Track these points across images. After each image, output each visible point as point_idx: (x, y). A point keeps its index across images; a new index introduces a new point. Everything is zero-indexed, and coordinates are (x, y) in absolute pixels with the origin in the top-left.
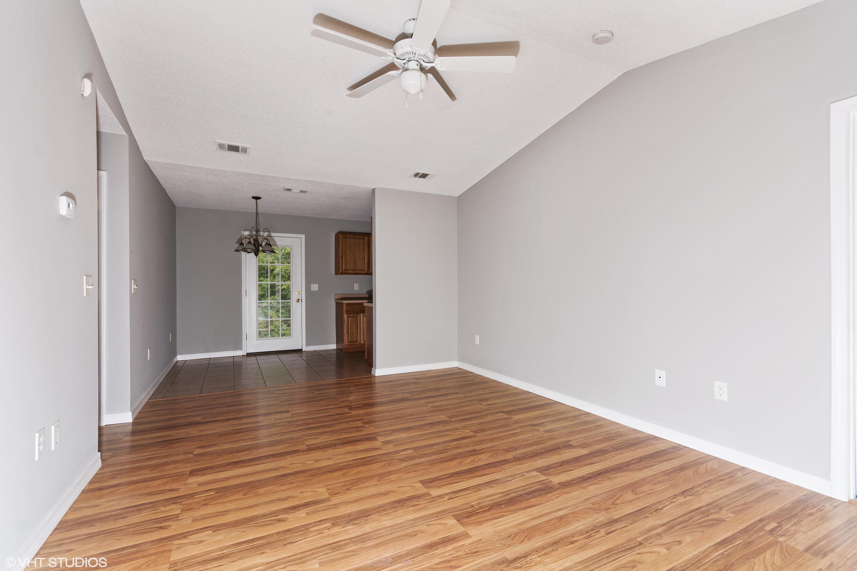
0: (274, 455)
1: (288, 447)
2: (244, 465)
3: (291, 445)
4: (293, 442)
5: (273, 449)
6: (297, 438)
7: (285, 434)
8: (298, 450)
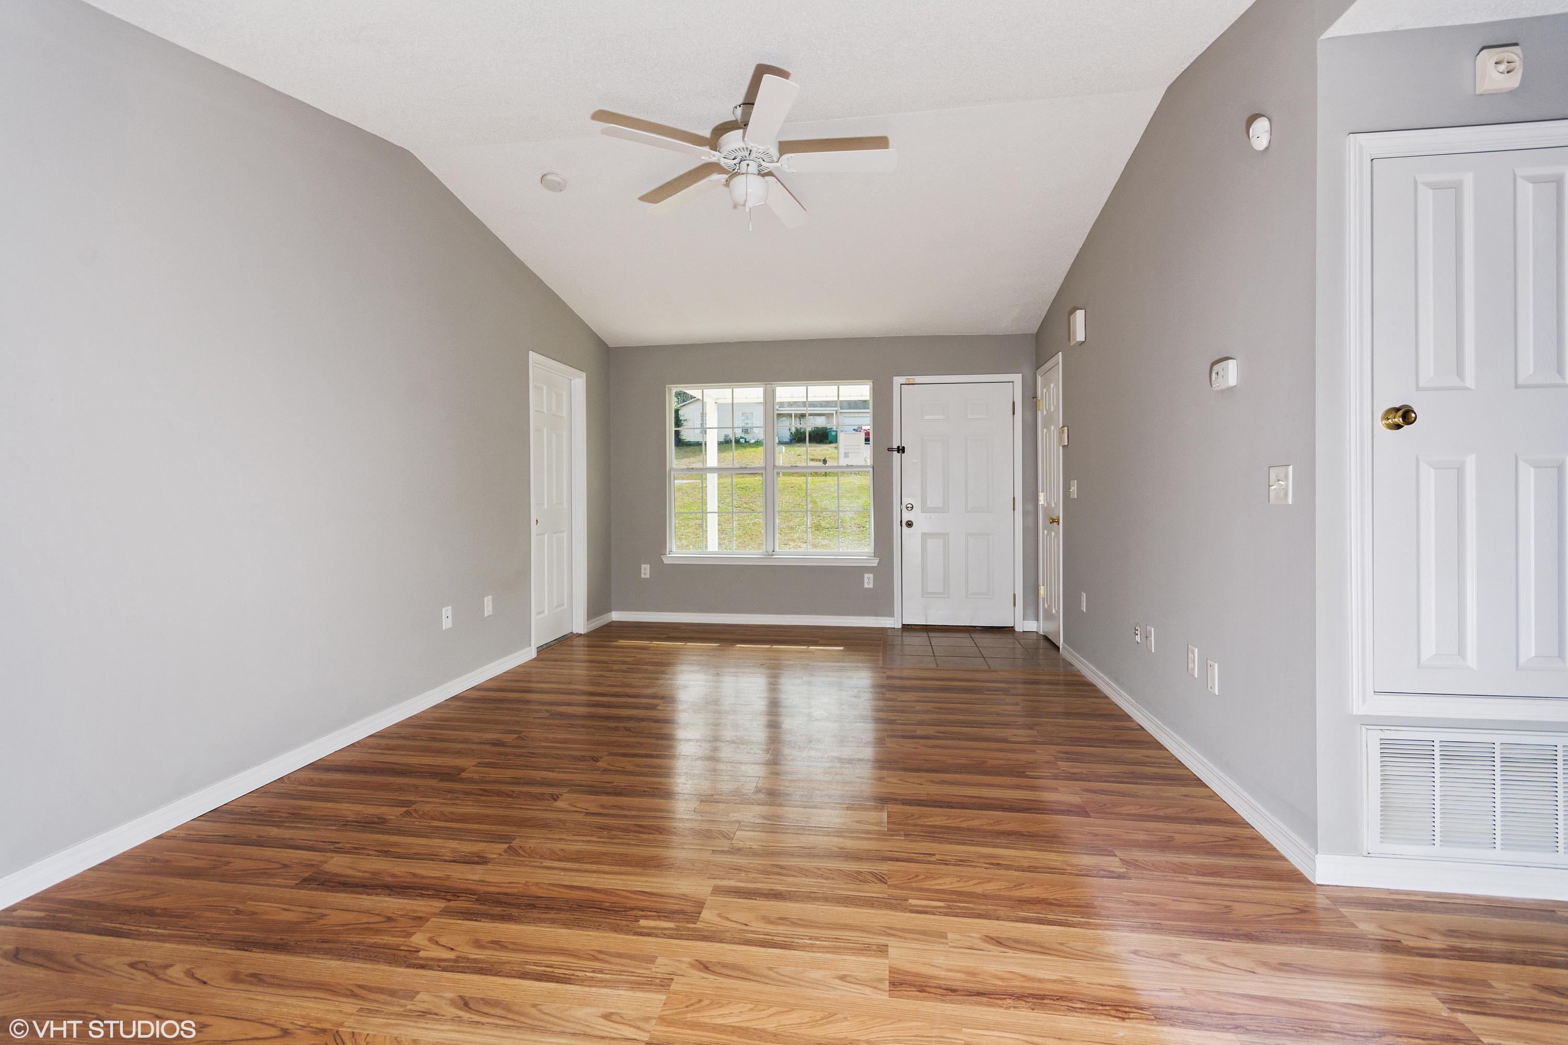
0: (947, 807)
1: (920, 817)
2: (998, 802)
3: (914, 819)
4: (909, 825)
5: (949, 821)
6: (897, 835)
7: (921, 857)
8: (903, 804)
